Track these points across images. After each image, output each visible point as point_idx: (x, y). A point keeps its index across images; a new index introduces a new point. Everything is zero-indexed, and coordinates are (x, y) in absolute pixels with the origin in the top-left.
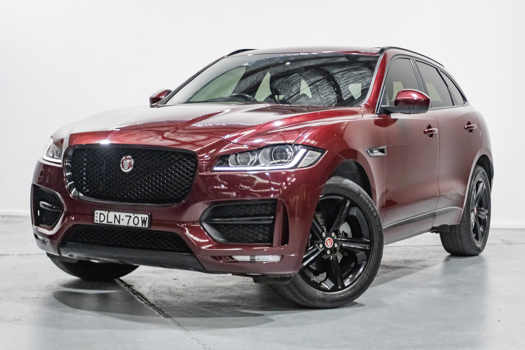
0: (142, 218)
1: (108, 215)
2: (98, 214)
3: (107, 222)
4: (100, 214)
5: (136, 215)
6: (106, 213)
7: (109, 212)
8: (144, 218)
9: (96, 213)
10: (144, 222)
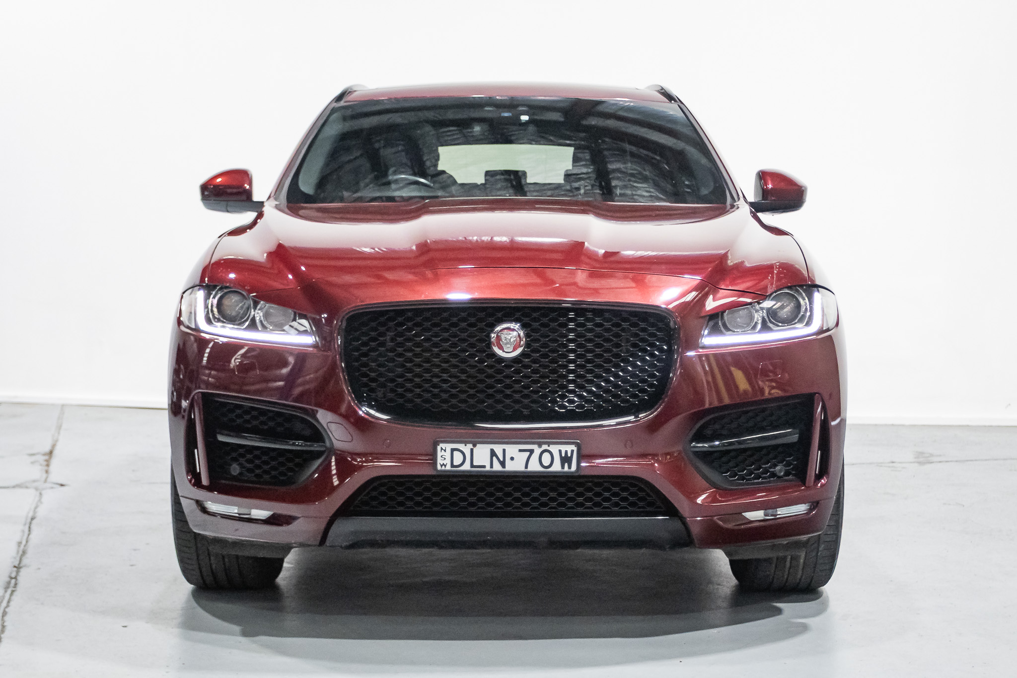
0: (560, 451)
1: (472, 450)
2: (445, 451)
3: (472, 466)
4: (453, 450)
5: (545, 447)
6: (466, 449)
7: (475, 445)
8: (566, 452)
9: (442, 449)
10: (566, 460)
